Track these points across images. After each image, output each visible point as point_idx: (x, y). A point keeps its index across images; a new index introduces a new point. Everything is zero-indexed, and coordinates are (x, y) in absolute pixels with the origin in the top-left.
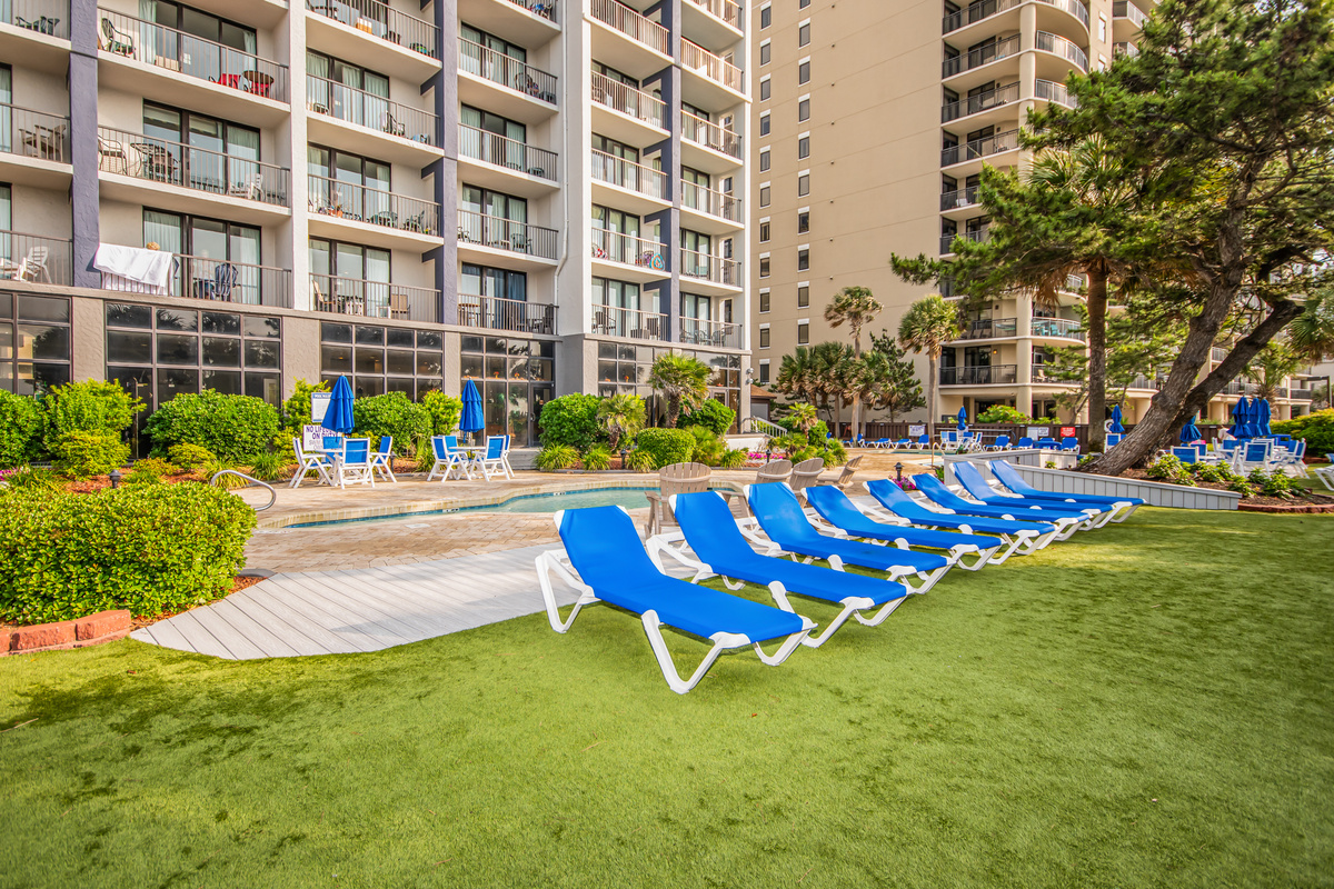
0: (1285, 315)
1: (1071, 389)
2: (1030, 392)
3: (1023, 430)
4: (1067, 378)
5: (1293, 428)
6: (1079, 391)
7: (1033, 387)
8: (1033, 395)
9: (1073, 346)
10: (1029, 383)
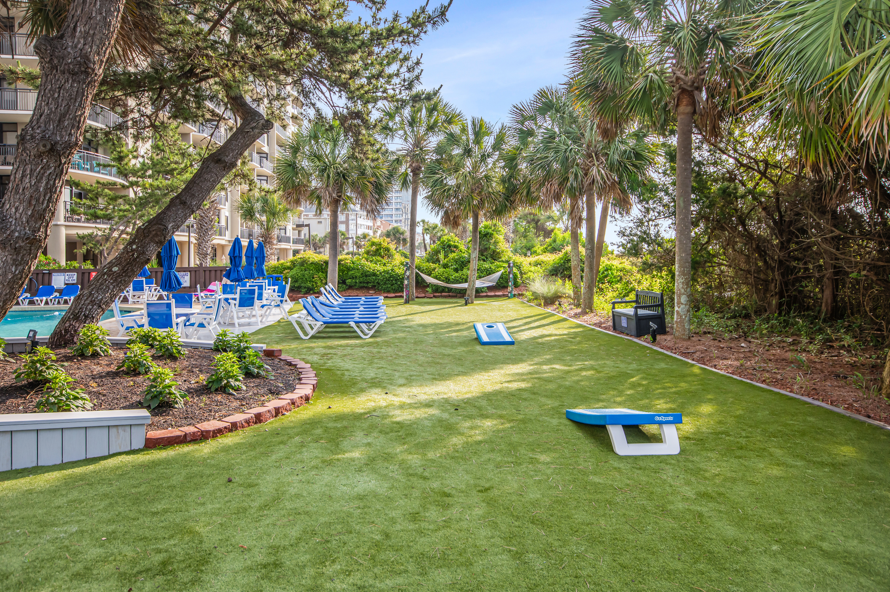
0: (253, 128)
1: (100, 229)
2: (63, 232)
3: (46, 277)
4: (95, 217)
5: (285, 269)
6: (107, 231)
7: (66, 226)
8: (67, 237)
9: (102, 181)
10: (62, 222)
